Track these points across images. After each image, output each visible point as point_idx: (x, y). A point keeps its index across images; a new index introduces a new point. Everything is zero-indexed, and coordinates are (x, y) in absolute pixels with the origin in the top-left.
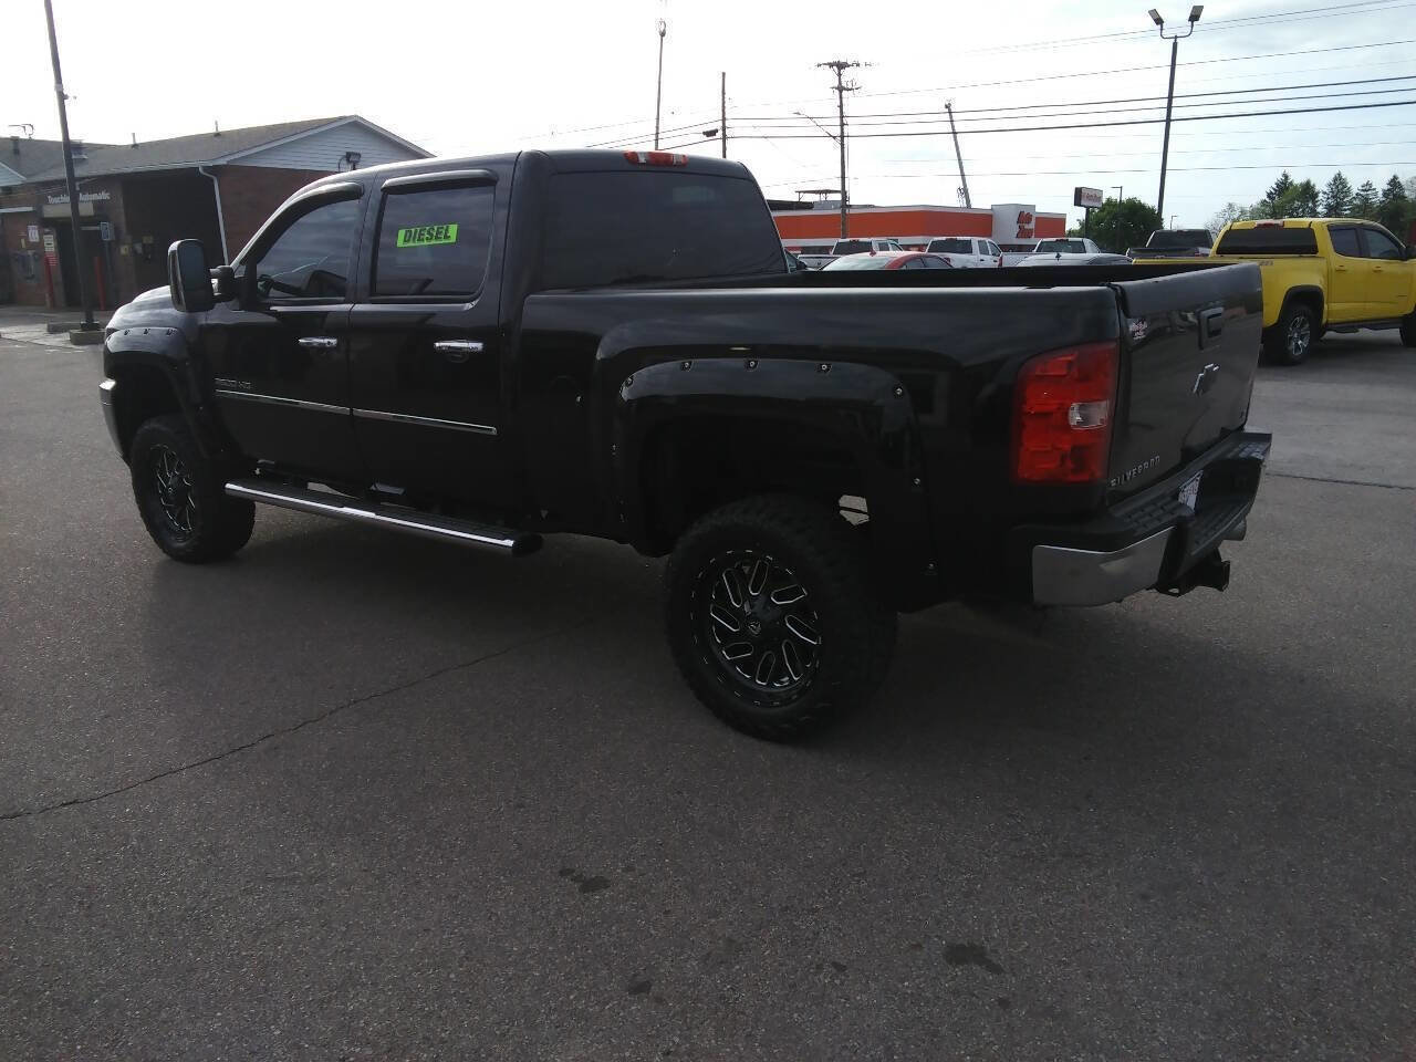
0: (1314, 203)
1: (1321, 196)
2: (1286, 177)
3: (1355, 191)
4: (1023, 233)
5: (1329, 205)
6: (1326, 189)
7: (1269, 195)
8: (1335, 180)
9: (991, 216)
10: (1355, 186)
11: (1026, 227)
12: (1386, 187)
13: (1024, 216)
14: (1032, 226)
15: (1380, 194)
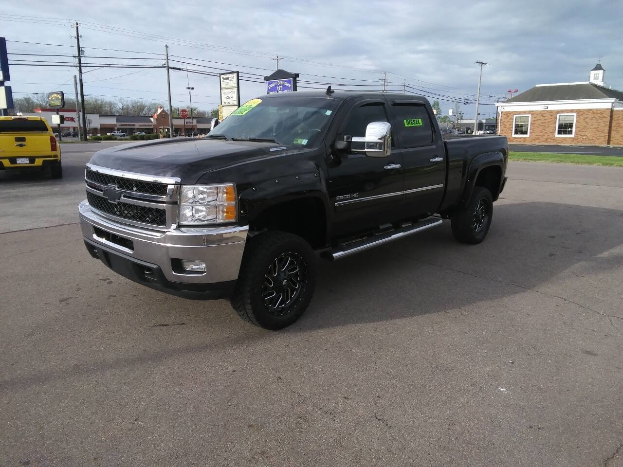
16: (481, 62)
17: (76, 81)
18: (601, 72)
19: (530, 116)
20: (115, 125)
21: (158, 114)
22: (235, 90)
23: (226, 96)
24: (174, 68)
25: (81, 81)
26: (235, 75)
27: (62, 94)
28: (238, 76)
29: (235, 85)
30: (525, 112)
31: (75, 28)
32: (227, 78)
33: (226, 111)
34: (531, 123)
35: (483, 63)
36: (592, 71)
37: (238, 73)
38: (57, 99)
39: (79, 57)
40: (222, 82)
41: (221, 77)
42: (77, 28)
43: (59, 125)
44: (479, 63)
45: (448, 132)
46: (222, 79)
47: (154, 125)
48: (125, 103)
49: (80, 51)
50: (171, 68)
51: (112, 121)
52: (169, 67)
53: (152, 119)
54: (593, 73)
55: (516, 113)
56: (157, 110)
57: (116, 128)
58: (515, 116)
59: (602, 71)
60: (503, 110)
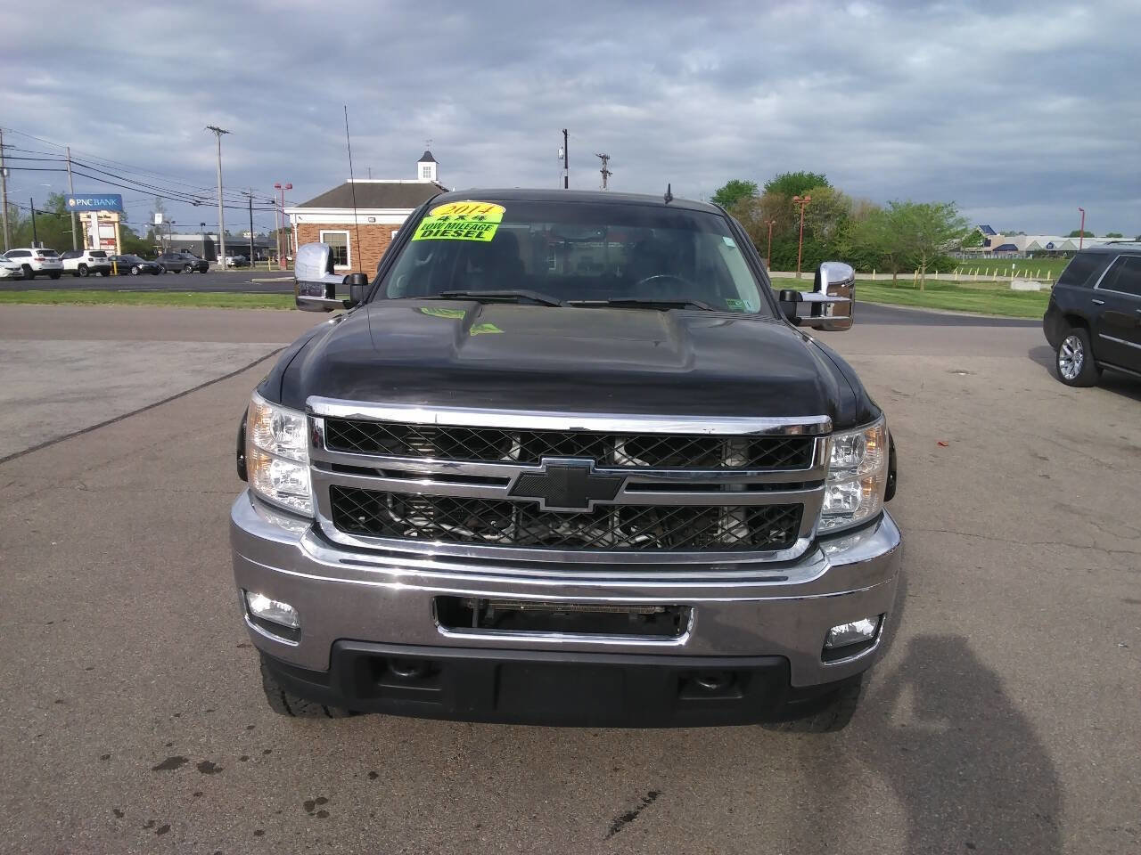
16: (215, 127)
18: (432, 165)
19: (347, 232)
30: (339, 227)
34: (351, 245)
35: (220, 131)
36: (419, 163)
44: (211, 128)
45: (175, 258)
54: (421, 165)
55: (323, 226)
58: (322, 232)
59: (434, 163)
60: (300, 222)
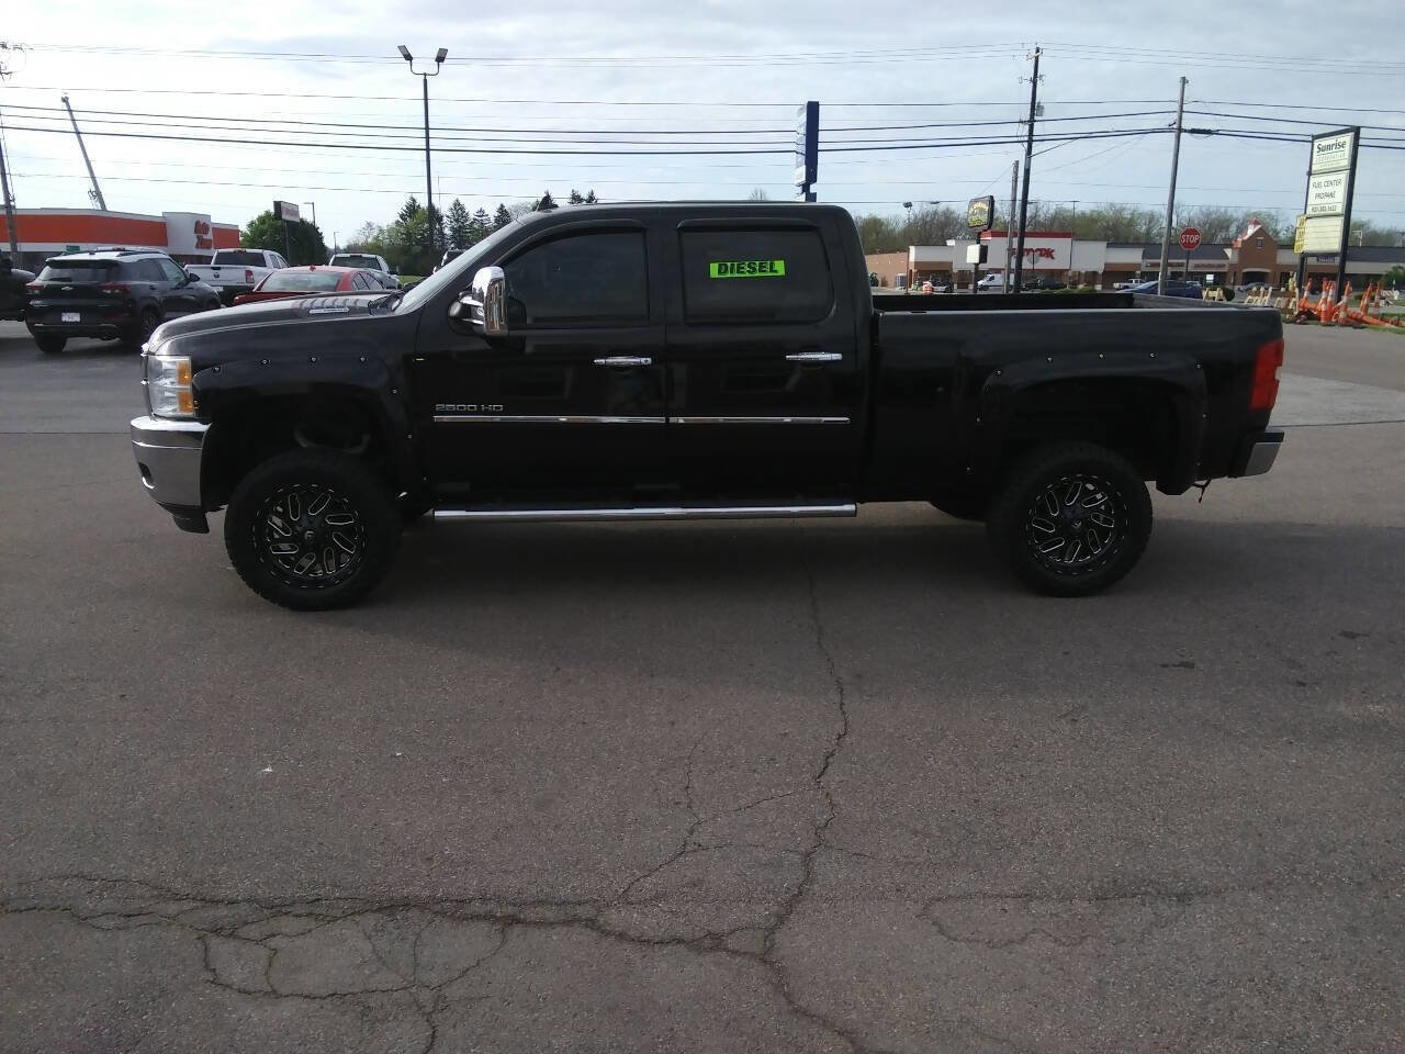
0: (441, 224)
1: (445, 220)
2: (414, 200)
3: (472, 216)
4: (202, 244)
5: (453, 227)
6: (449, 214)
7: (402, 216)
8: (455, 205)
9: (164, 224)
10: (472, 211)
11: (205, 237)
12: (497, 214)
13: (201, 226)
14: (209, 236)
15: (492, 219)
17: (1016, 173)
20: (1138, 266)
21: (1246, 238)
22: (1344, 177)
23: (1320, 191)
24: (1193, 131)
25: (1027, 172)
26: (1348, 139)
27: (992, 201)
28: (1357, 138)
29: (1346, 163)
31: (1034, 59)
32: (1329, 147)
33: (1312, 230)
37: (1356, 130)
38: (981, 210)
39: (1031, 122)
40: (1314, 156)
41: (1316, 144)
42: (1037, 59)
43: (977, 265)
46: (1316, 149)
47: (1231, 265)
48: (1185, 214)
49: (1035, 107)
50: (1185, 131)
51: (1131, 256)
52: (1180, 130)
53: (1229, 252)
56: (1246, 228)
57: (1138, 272)
